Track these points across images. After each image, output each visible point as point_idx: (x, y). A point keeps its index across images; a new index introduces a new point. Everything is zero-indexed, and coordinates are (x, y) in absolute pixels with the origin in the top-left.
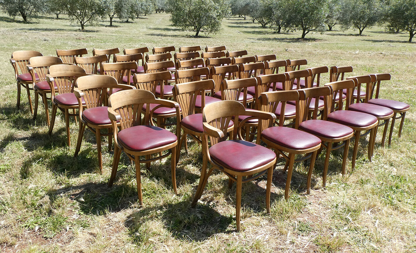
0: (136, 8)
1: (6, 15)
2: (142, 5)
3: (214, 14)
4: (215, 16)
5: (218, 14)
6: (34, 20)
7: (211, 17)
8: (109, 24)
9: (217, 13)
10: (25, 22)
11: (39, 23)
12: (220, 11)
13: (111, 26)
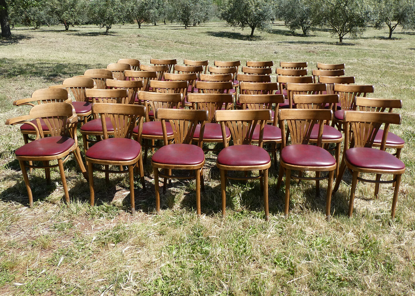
1: (288, 29)
6: (311, 33)
8: (387, 36)
10: (305, 35)
11: (315, 36)
13: (390, 38)
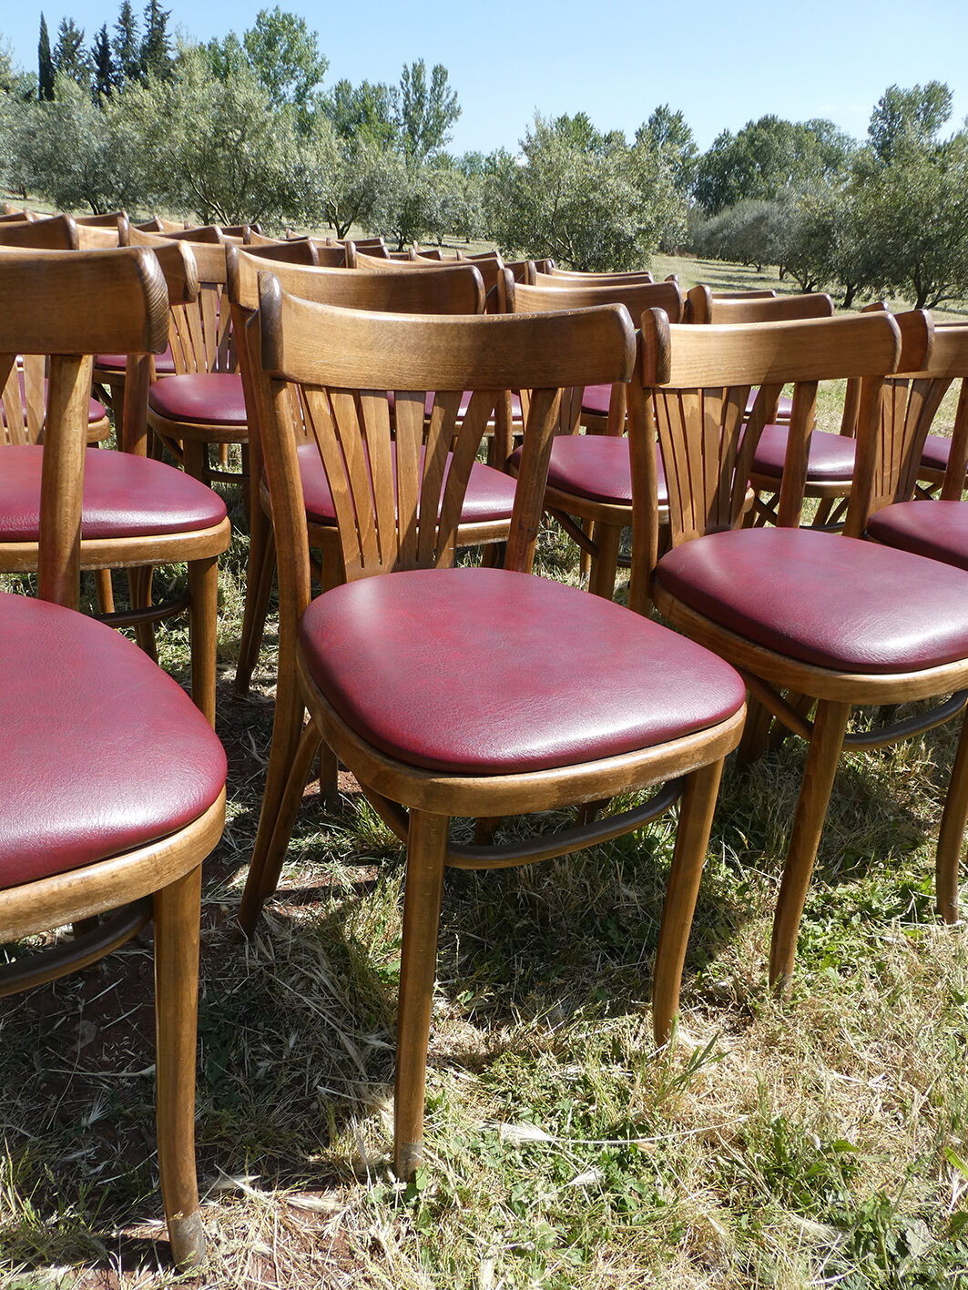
0: (427, 211)
2: (444, 205)
3: (628, 226)
4: (630, 232)
5: (643, 226)
7: (619, 235)
9: (640, 222)
12: (649, 218)
